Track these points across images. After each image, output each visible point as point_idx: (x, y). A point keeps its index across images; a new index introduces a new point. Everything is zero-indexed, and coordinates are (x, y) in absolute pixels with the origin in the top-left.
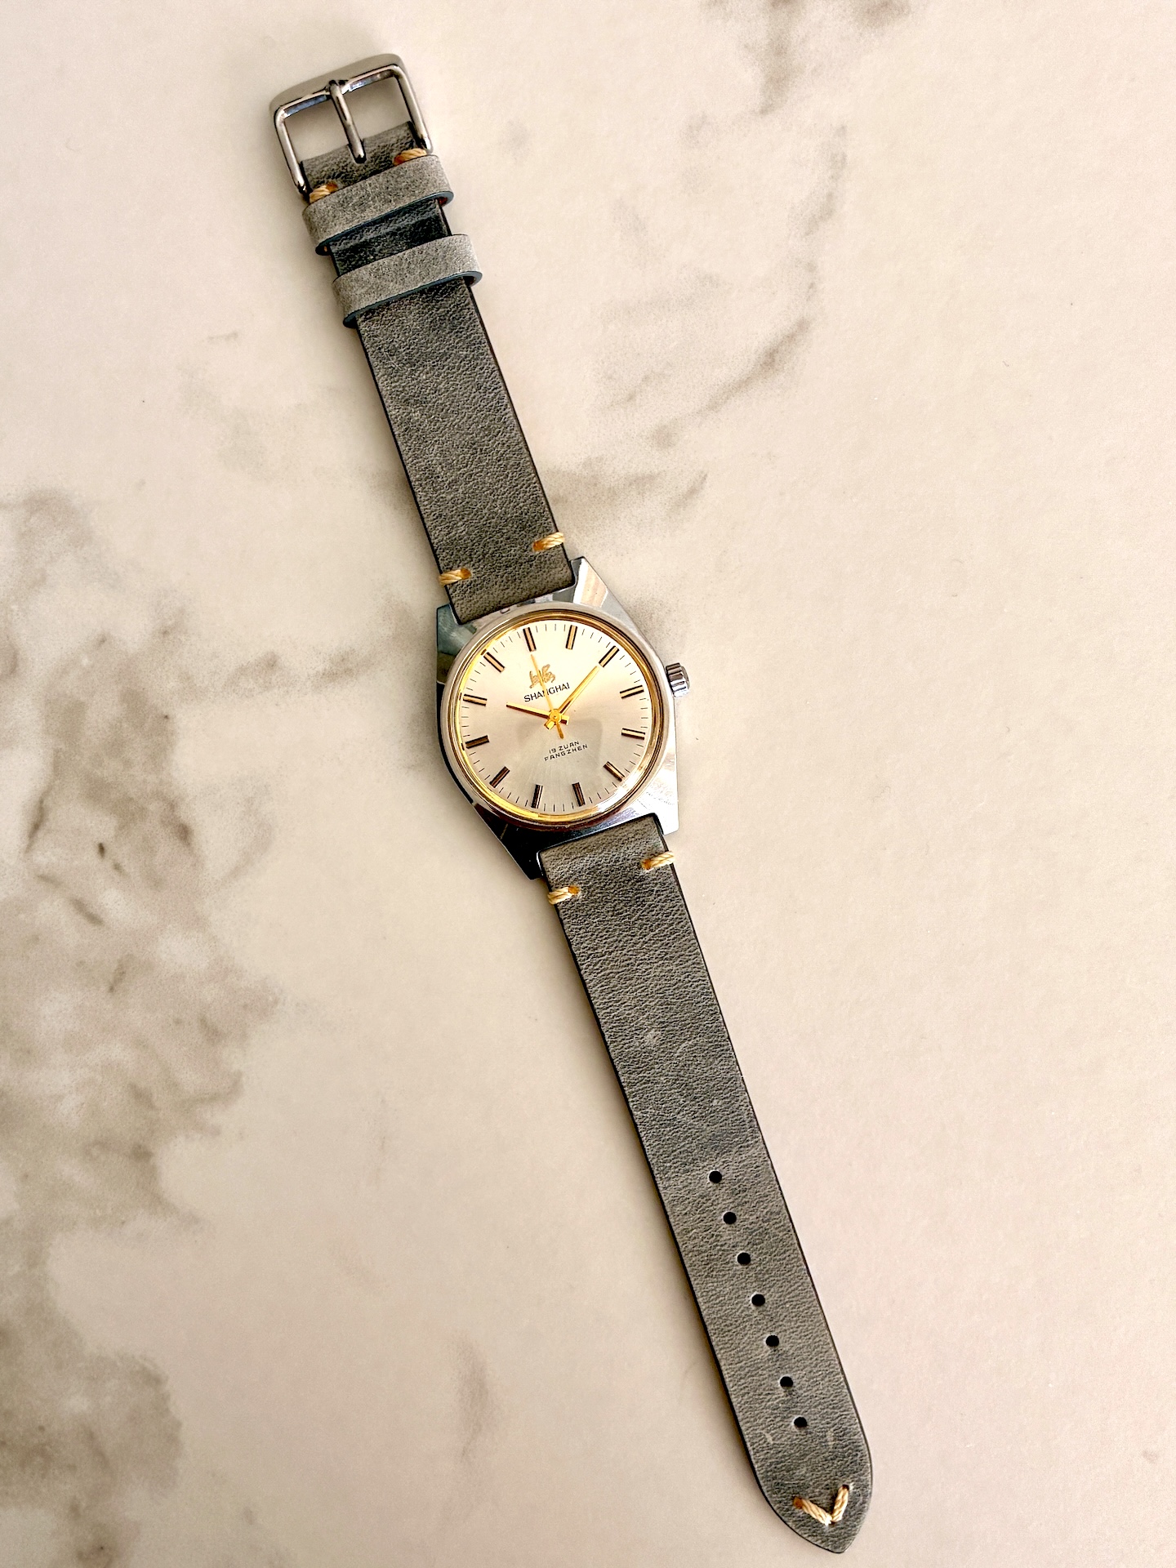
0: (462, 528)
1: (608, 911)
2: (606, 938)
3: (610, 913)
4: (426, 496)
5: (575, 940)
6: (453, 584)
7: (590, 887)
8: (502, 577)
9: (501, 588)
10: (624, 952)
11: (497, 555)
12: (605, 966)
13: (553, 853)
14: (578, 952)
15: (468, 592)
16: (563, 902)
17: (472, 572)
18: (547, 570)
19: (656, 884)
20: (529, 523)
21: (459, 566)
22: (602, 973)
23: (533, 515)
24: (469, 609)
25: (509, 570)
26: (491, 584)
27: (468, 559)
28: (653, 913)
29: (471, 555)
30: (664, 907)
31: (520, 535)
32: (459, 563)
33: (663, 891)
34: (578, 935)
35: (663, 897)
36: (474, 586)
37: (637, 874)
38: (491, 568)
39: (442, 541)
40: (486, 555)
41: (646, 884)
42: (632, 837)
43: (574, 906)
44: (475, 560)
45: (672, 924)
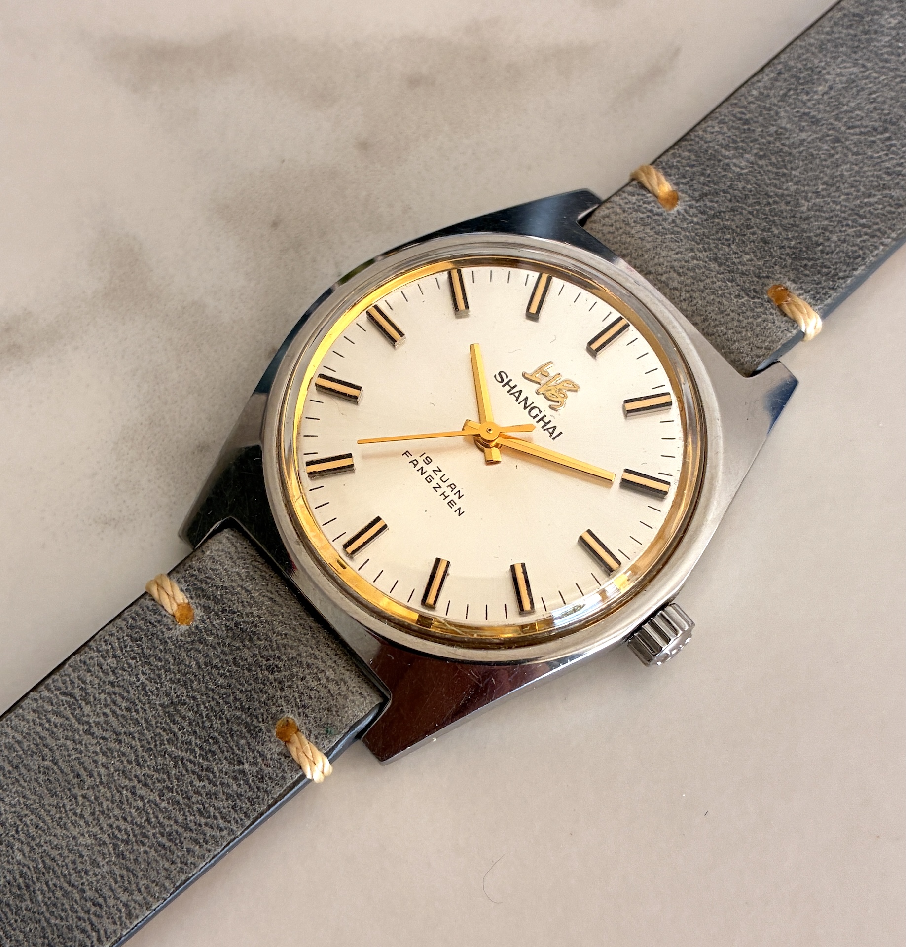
3: (166, 701)
6: (644, 187)
7: (201, 641)
11: (729, 236)
13: (240, 546)
15: (642, 215)
16: (156, 604)
17: (677, 208)
18: (744, 324)
19: (255, 764)
20: (810, 264)
21: (677, 184)
22: (45, 734)
23: (828, 264)
24: (612, 229)
25: (713, 266)
26: (673, 245)
27: (697, 194)
28: (197, 783)
29: (706, 195)
30: (216, 798)
31: (781, 258)
32: (682, 183)
33: (246, 782)
34: (102, 656)
35: (235, 787)
36: (656, 221)
37: (261, 719)
38: (699, 236)
39: (706, 142)
40: (719, 218)
41: (248, 744)
42: (328, 679)
43: (155, 626)
44: (700, 206)
45: (187, 828)
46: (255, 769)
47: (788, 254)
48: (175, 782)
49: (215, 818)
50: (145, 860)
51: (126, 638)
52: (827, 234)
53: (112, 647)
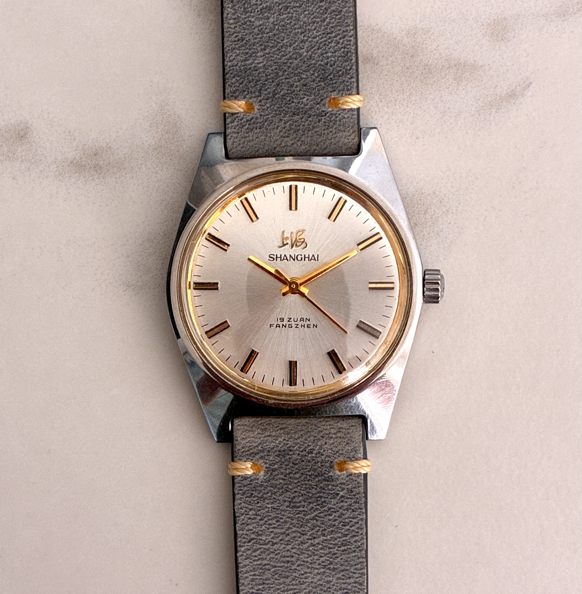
0: (261, 59)
1: (285, 501)
2: (274, 528)
3: (287, 504)
4: (234, 14)
5: (241, 519)
6: (233, 114)
7: (274, 470)
8: (285, 123)
9: (282, 134)
10: (289, 547)
11: (288, 99)
12: (264, 556)
13: (247, 423)
14: (241, 532)
15: (246, 127)
16: (242, 477)
17: (256, 108)
18: (334, 131)
19: (343, 489)
20: (332, 76)
21: (245, 97)
22: (259, 562)
23: (338, 69)
24: (241, 145)
25: (296, 118)
26: (272, 126)
27: (257, 93)
28: (331, 518)
29: (261, 90)
30: (344, 515)
31: (318, 86)
32: (246, 95)
33: (348, 498)
34: (246, 515)
35: (346, 504)
36: (254, 123)
37: (327, 473)
38: (277, 111)
39: (236, 66)
40: (276, 94)
41: (333, 485)
42: (334, 434)
43: (251, 484)
44: (264, 97)
45: (346, 535)
46: (345, 491)
47: (319, 81)
48: (323, 526)
49: (351, 521)
50: (344, 562)
51: (247, 499)
52: (325, 55)
53: (246, 508)
